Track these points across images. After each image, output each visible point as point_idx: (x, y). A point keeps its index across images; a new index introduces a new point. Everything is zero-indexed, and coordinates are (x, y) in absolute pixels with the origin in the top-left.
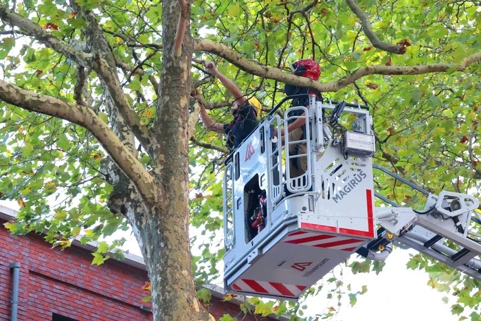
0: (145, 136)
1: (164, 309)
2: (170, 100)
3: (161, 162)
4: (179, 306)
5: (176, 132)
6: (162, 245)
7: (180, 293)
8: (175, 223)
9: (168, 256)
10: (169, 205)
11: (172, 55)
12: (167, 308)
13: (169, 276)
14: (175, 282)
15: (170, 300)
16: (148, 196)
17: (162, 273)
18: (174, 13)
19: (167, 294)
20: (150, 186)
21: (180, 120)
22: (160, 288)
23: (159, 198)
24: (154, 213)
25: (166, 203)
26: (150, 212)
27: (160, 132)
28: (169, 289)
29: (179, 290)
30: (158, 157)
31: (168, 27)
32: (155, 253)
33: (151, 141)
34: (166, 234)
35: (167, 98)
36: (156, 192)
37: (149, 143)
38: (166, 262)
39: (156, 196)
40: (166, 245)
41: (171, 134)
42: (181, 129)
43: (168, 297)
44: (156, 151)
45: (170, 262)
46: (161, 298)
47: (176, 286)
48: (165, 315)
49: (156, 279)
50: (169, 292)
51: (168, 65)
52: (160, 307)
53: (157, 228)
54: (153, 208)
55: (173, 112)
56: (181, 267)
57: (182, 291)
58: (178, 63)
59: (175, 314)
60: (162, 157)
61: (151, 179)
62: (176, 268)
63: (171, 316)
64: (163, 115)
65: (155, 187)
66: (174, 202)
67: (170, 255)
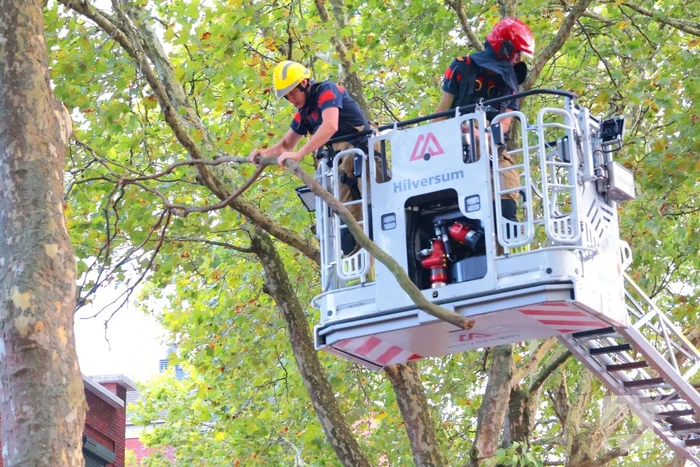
1: (13, 84)
4: (36, 84)
7: (36, 66)
9: (17, 10)
12: (17, 84)
13: (19, 39)
14: (31, 49)
15: (23, 74)
17: (8, 33)
19: (17, 64)
22: (4, 54)
28: (21, 58)
29: (35, 61)
38: (14, 19)
43: (19, 70)
45: (21, 19)
46: (7, 69)
47: (30, 56)
48: (15, 93)
50: (21, 62)
52: (5, 82)
56: (37, 30)
57: (39, 65)
59: (30, 95)
62: (30, 29)
63: (24, 96)
67: (21, 9)
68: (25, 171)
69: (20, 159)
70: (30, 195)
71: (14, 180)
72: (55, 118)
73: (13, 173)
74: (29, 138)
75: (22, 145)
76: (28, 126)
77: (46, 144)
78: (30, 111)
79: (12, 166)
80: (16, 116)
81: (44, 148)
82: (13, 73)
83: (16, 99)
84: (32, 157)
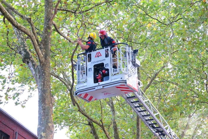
0: (40, 43)
1: (44, 92)
2: (47, 35)
3: (44, 52)
4: (48, 92)
5: (49, 44)
6: (44, 74)
8: (48, 69)
10: (46, 64)
11: (49, 23)
12: (45, 92)
13: (46, 83)
15: (46, 90)
16: (41, 60)
17: (44, 82)
18: (49, 12)
20: (42, 58)
21: (50, 41)
22: (42, 86)
23: (44, 61)
24: (42, 65)
25: (46, 63)
26: (41, 65)
27: (44, 43)
28: (46, 87)
30: (43, 50)
31: (47, 15)
32: (41, 76)
33: (41, 45)
34: (45, 72)
35: (46, 35)
36: (43, 59)
37: (40, 45)
38: (45, 79)
39: (43, 61)
40: (45, 75)
41: (47, 45)
42: (50, 44)
43: (45, 89)
44: (43, 48)
45: (46, 80)
46: (43, 89)
47: (47, 87)
48: (44, 94)
49: (41, 83)
50: (46, 88)
51: (48, 25)
52: (42, 91)
53: (42, 69)
54: (42, 64)
55: (48, 39)
58: (50, 26)
59: (47, 94)
60: (44, 50)
61: (42, 56)
62: (48, 81)
64: (45, 39)
65: (43, 58)
66: (48, 63)
68: (45, 109)
69: (44, 107)
70: (46, 114)
71: (43, 111)
72: (52, 99)
73: (43, 109)
74: (46, 103)
75: (45, 104)
76: (46, 100)
77: (50, 104)
78: (47, 97)
79: (43, 108)
80: (44, 98)
81: (49, 104)
82: (44, 90)
83: (44, 95)
84: (47, 106)
